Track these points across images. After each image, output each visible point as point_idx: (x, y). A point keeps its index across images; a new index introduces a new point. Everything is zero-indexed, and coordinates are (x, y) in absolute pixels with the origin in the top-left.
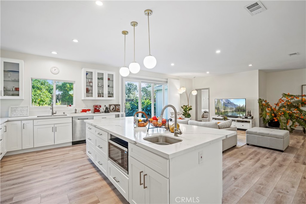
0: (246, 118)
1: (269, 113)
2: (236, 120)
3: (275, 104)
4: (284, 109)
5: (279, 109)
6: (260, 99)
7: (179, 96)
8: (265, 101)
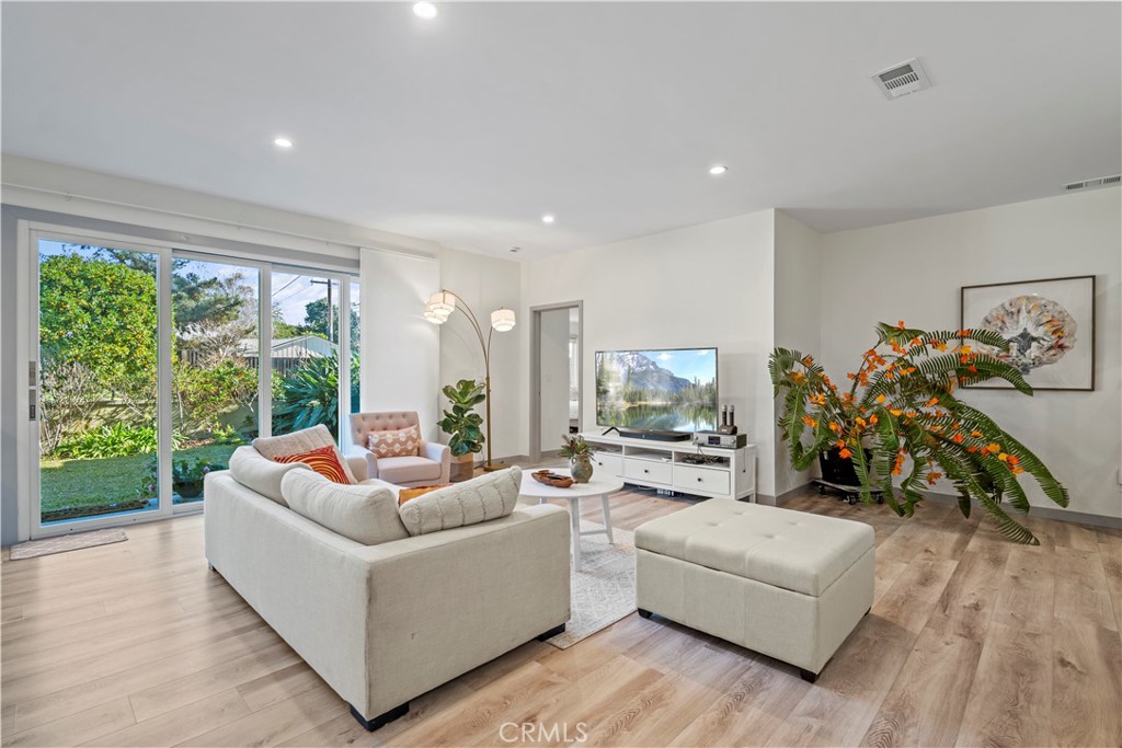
0: (714, 441)
1: (814, 417)
2: (673, 450)
3: (849, 376)
4: (884, 400)
5: (865, 402)
6: (780, 353)
7: (432, 336)
8: (807, 362)
